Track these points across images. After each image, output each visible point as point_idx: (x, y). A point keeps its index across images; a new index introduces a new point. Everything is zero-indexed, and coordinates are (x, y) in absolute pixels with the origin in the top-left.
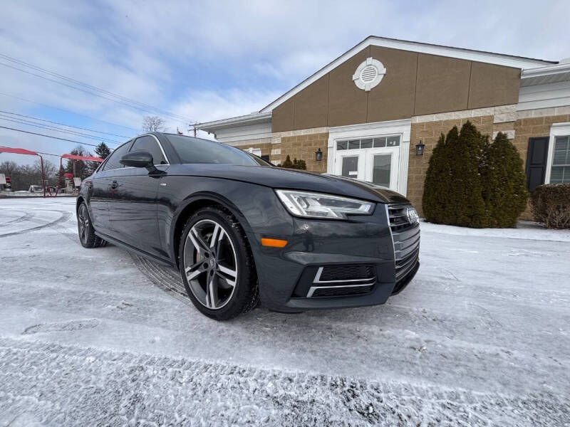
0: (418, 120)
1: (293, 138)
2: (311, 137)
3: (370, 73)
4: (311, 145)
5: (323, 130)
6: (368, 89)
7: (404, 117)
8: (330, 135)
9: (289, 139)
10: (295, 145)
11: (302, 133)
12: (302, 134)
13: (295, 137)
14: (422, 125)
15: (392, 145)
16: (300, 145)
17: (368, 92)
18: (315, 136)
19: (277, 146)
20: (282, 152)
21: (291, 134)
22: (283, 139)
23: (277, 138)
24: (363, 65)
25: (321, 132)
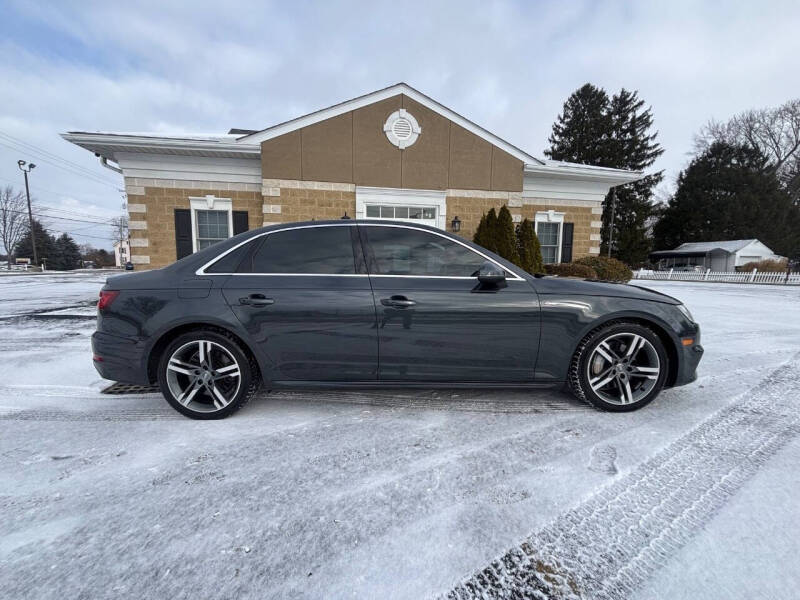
0: (452, 193)
1: (303, 191)
2: (329, 194)
3: (403, 128)
4: (330, 205)
5: (349, 188)
6: (402, 147)
7: (439, 188)
8: (358, 197)
9: (294, 192)
10: (304, 202)
11: (316, 186)
12: (316, 188)
13: (304, 191)
14: (455, 199)
15: (427, 218)
16: (312, 203)
17: (402, 150)
18: (336, 194)
19: (273, 200)
20: (283, 210)
21: (297, 185)
22: (284, 191)
23: (272, 188)
24: (395, 116)
25: (344, 190)
